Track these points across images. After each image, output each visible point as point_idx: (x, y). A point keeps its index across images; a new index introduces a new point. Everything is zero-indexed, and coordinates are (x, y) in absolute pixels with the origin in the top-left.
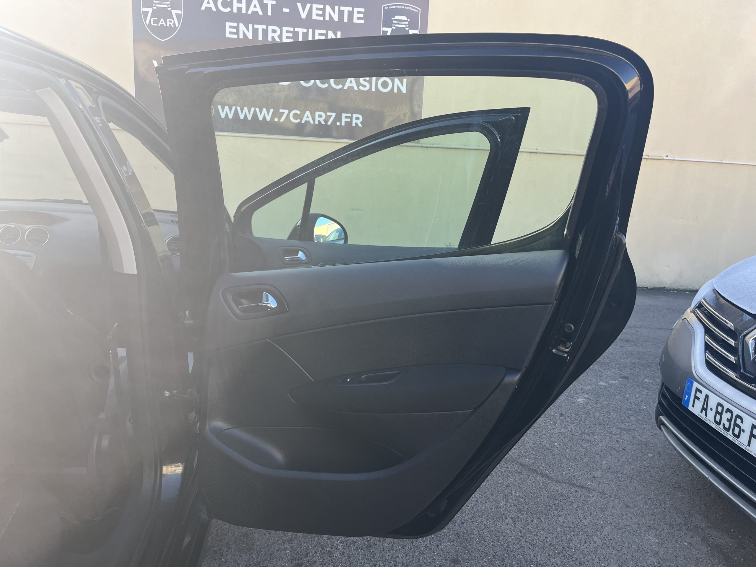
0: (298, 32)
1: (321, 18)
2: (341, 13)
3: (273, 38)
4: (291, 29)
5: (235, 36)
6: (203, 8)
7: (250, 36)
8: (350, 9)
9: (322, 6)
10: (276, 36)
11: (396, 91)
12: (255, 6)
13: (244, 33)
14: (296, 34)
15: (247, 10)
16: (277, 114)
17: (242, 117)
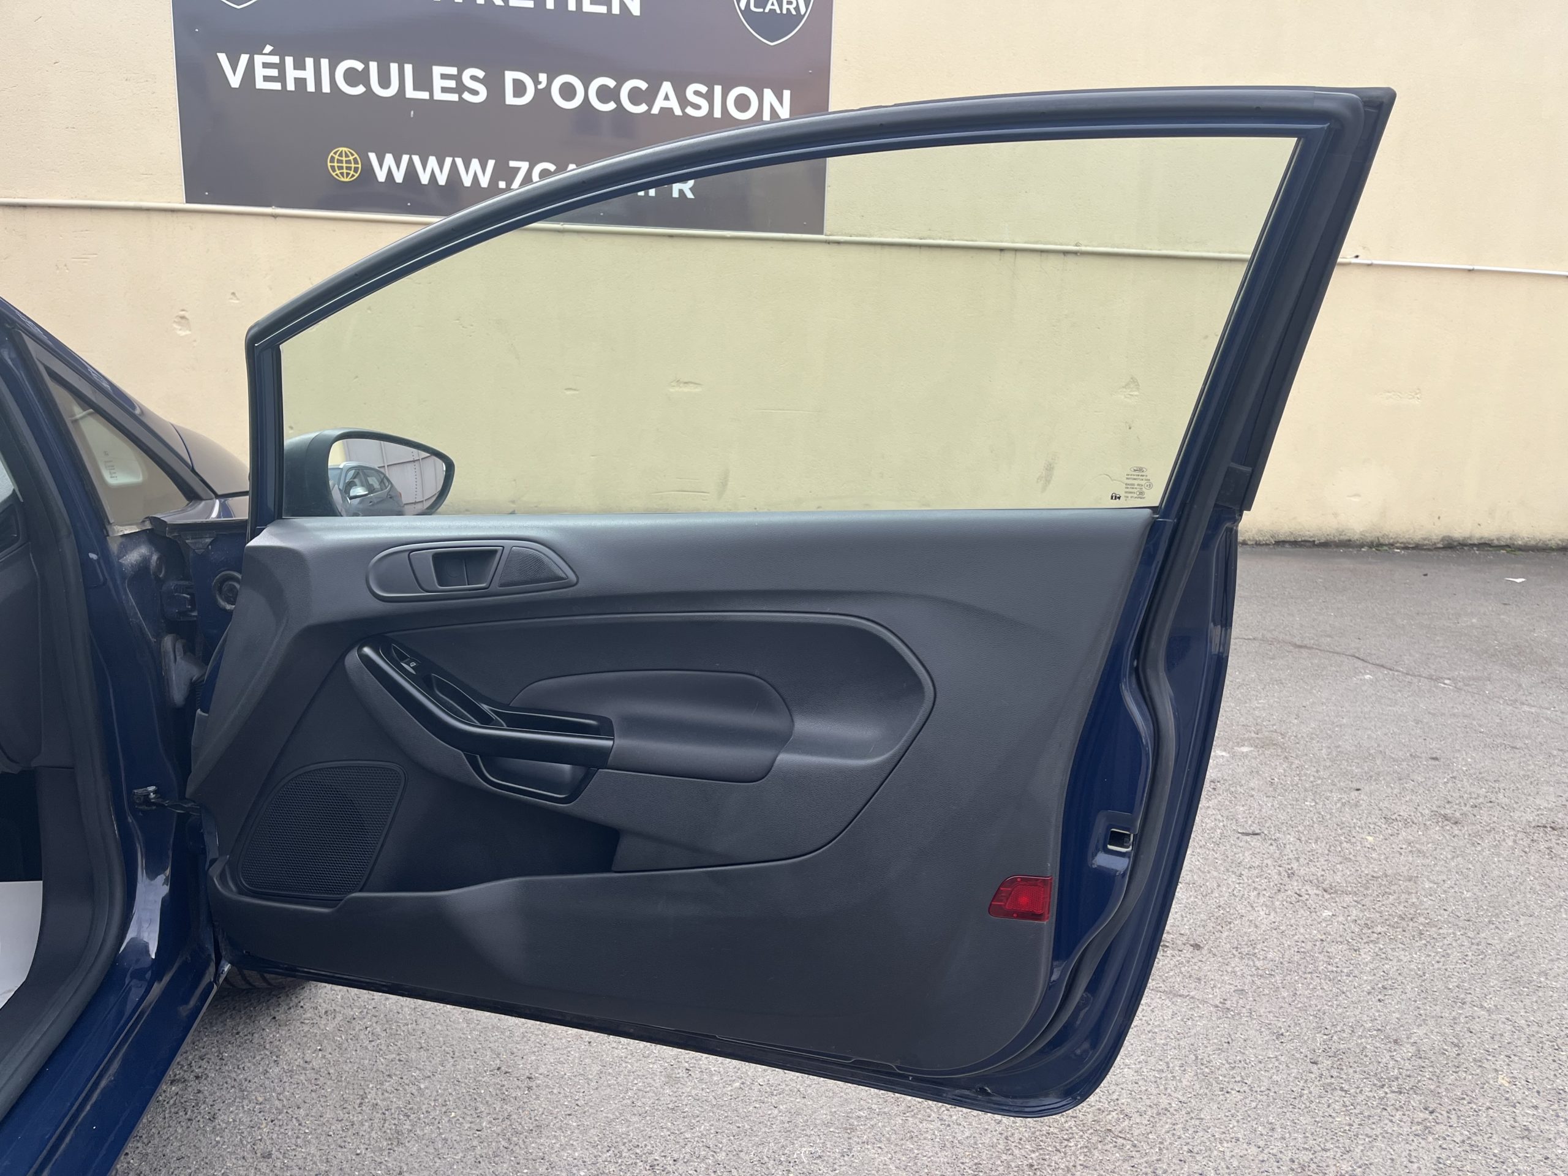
11: (766, 116)
16: (505, 173)
17: (425, 179)
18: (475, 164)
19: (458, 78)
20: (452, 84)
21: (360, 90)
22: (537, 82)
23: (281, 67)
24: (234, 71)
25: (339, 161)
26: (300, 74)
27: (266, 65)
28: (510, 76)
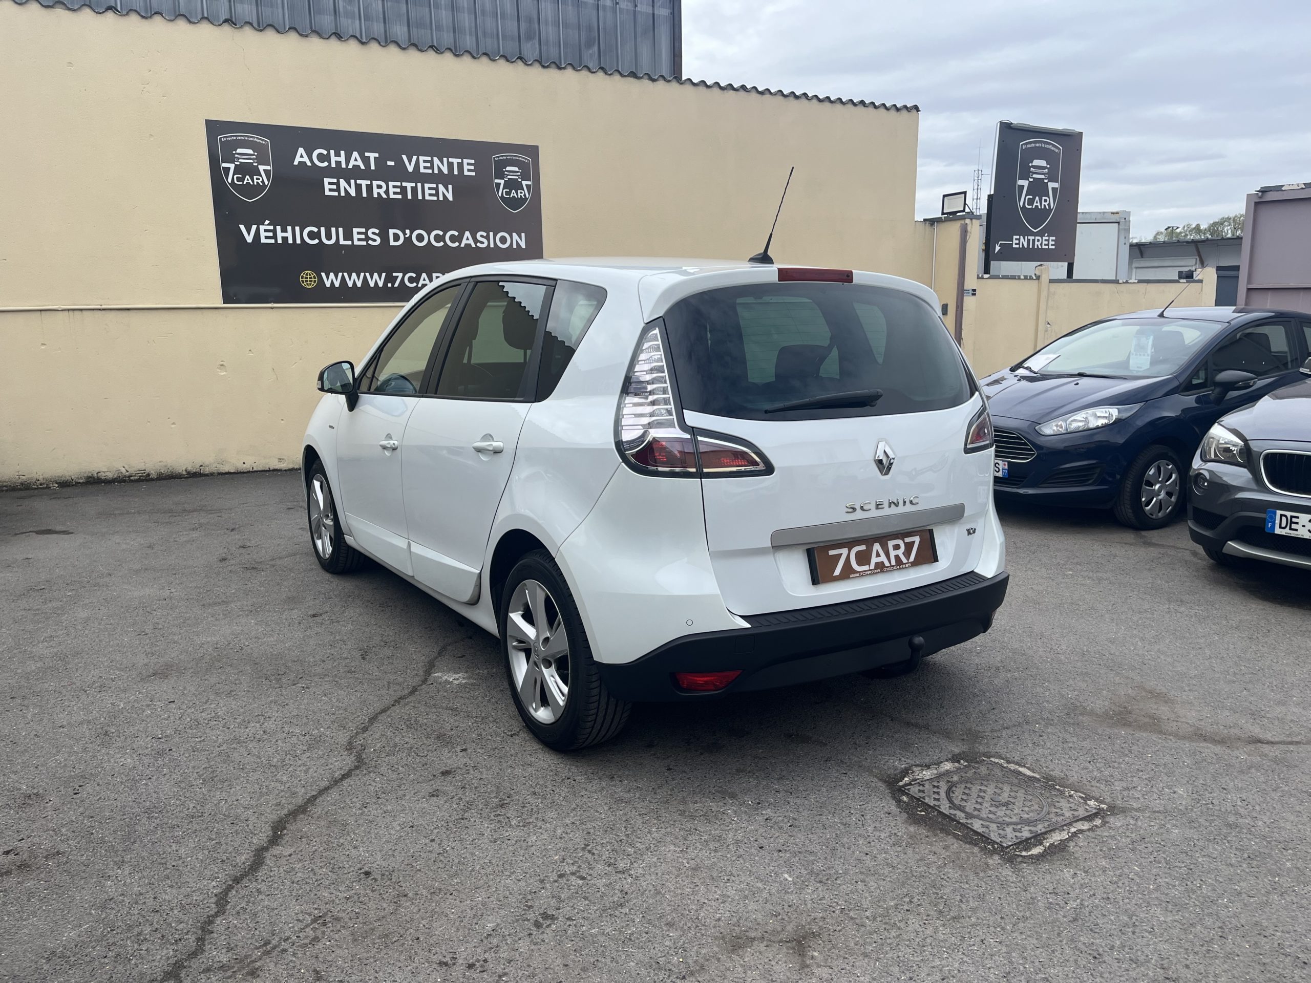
0: (406, 187)
1: (430, 171)
2: (450, 165)
3: (379, 194)
4: (399, 184)
5: (336, 194)
6: (296, 163)
7: (353, 193)
8: (460, 160)
9: (429, 158)
10: (382, 191)
11: (515, 246)
12: (356, 160)
13: (345, 188)
14: (404, 190)
15: (347, 163)
16: (390, 279)
17: (350, 284)
18: (376, 275)
19: (366, 234)
20: (363, 237)
21: (317, 241)
22: (405, 234)
23: (274, 231)
24: (249, 234)
25: (306, 278)
26: (284, 235)
27: (266, 231)
28: (391, 231)
